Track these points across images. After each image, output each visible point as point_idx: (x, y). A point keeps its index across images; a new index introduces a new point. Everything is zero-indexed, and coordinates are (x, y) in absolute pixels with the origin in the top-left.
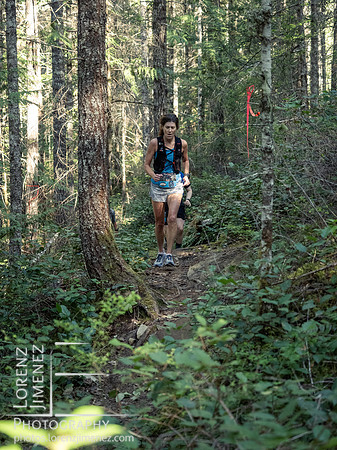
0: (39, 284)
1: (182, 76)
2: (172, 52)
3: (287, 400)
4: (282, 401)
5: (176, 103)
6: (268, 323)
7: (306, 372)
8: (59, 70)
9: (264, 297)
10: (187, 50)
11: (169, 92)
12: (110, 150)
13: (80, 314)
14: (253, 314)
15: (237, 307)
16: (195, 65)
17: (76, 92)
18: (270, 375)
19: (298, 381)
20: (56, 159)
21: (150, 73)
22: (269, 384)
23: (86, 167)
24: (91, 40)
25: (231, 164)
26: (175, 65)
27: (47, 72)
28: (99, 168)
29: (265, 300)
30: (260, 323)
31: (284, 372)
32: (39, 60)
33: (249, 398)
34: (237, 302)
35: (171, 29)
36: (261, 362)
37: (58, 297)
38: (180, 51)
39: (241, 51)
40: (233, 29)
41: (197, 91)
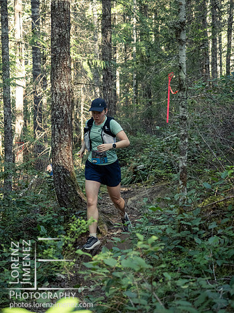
0: (25, 211)
1: (122, 66)
2: (115, 49)
3: (199, 292)
4: (196, 292)
5: (118, 85)
6: (185, 238)
7: (211, 272)
8: (37, 62)
9: (182, 220)
10: (125, 48)
11: (113, 77)
12: (73, 117)
13: (53, 232)
14: (174, 232)
15: (163, 227)
16: (131, 58)
17: (49, 77)
18: (186, 274)
19: (207, 278)
20: (35, 124)
21: (101, 64)
22: (186, 281)
23: (57, 130)
24: (60, 42)
25: (158, 127)
26: (117, 58)
27: (29, 64)
28: (66, 130)
29: (182, 222)
30: (179, 238)
31: (196, 272)
32: (23, 56)
33: (172, 290)
34: (162, 223)
35: (115, 33)
36: (181, 265)
37: (38, 220)
38: (121, 49)
39: (163, 48)
40: (158, 33)
41: (132, 76)
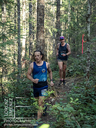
0: (25, 87)
1: (64, 31)
4: (93, 121)
6: (88, 99)
8: (31, 29)
9: (87, 92)
11: (60, 35)
12: (45, 51)
14: (84, 97)
16: (67, 28)
17: (35, 35)
20: (30, 53)
21: (56, 30)
22: (89, 116)
25: (78, 55)
26: (62, 28)
31: (93, 113)
33: (83, 120)
34: (79, 93)
35: (61, 18)
36: (87, 110)
37: (30, 90)
38: (63, 24)
39: (80, 24)
40: (78, 18)
41: (68, 35)
